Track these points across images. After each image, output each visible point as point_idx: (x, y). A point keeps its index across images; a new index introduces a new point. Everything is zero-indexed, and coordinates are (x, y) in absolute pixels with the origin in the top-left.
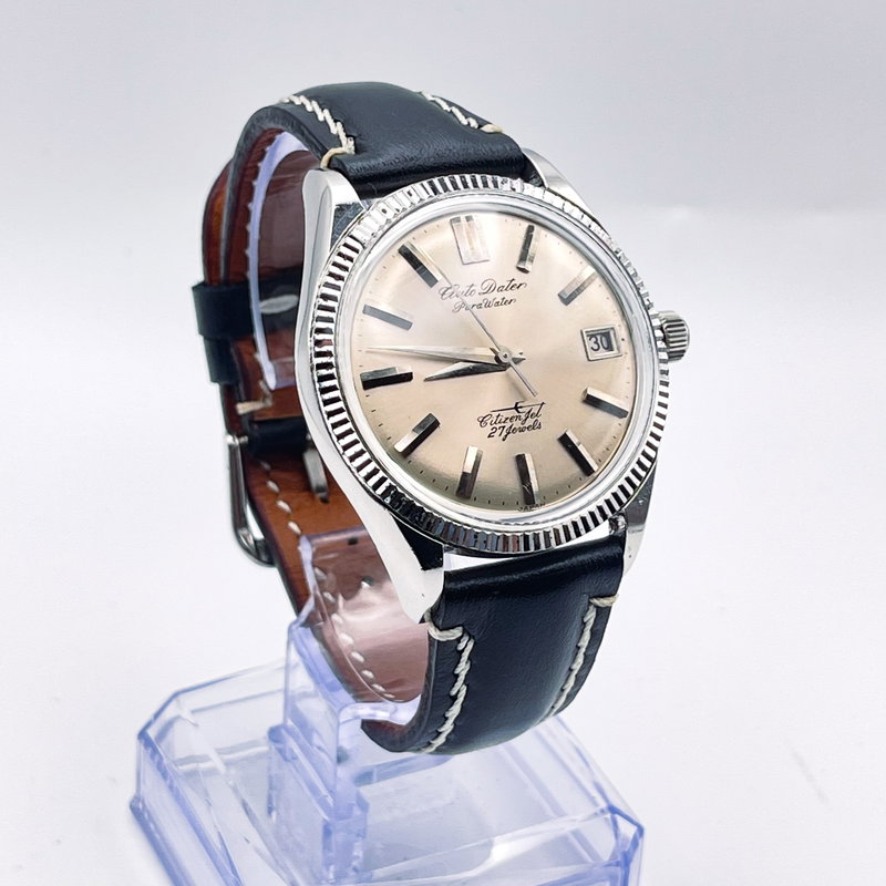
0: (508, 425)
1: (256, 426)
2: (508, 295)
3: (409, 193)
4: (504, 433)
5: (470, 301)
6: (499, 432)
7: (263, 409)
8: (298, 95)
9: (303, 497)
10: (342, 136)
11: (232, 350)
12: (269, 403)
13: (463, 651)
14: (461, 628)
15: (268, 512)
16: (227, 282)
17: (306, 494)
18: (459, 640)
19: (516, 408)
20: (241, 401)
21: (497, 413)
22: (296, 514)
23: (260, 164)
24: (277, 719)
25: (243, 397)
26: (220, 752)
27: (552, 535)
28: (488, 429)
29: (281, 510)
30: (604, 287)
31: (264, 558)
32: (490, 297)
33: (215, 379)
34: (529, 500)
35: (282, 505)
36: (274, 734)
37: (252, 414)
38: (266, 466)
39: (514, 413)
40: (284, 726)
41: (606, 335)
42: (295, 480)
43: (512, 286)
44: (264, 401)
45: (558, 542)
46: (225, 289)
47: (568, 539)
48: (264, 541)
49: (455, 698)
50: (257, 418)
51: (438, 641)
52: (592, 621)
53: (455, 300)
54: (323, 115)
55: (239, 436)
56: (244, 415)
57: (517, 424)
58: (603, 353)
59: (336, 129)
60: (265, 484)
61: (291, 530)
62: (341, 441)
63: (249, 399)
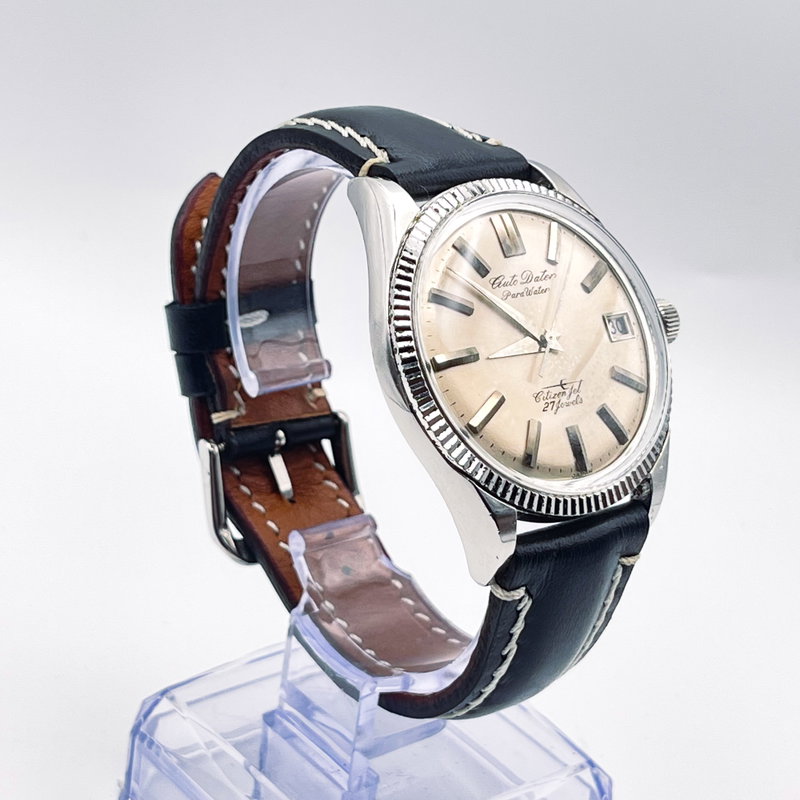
0: (557, 400)
1: (232, 433)
2: (544, 284)
3: (453, 194)
4: (555, 408)
5: (513, 290)
6: (550, 406)
7: (238, 417)
8: (308, 116)
9: (272, 499)
10: (374, 148)
11: (208, 364)
12: (243, 412)
13: (521, 611)
14: (524, 588)
15: (247, 513)
16: (203, 300)
17: (274, 495)
18: (520, 600)
19: (561, 385)
20: (216, 411)
21: (547, 390)
22: (271, 513)
23: (248, 187)
24: (272, 704)
25: (219, 406)
26: (225, 736)
27: (600, 498)
28: (542, 404)
29: (257, 511)
30: (613, 279)
31: (245, 556)
32: (530, 286)
33: (185, 393)
34: (581, 467)
35: (257, 505)
36: (269, 719)
37: (229, 422)
38: (237, 472)
39: (560, 389)
40: (279, 711)
41: (620, 320)
42: (263, 484)
43: (545, 276)
44: (238, 411)
45: (605, 505)
46: (202, 306)
47: (612, 502)
48: (243, 540)
49: (504, 658)
50: (234, 426)
51: (505, 601)
52: (619, 579)
53: (503, 289)
54: (346, 132)
55: (217, 443)
56: (219, 424)
57: (564, 399)
58: (619, 336)
59: (365, 142)
60: (238, 488)
61: (270, 528)
62: (426, 417)
63: (225, 409)
